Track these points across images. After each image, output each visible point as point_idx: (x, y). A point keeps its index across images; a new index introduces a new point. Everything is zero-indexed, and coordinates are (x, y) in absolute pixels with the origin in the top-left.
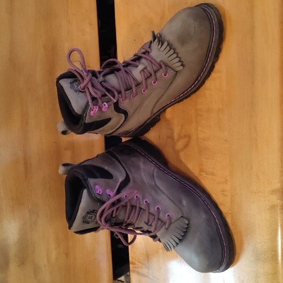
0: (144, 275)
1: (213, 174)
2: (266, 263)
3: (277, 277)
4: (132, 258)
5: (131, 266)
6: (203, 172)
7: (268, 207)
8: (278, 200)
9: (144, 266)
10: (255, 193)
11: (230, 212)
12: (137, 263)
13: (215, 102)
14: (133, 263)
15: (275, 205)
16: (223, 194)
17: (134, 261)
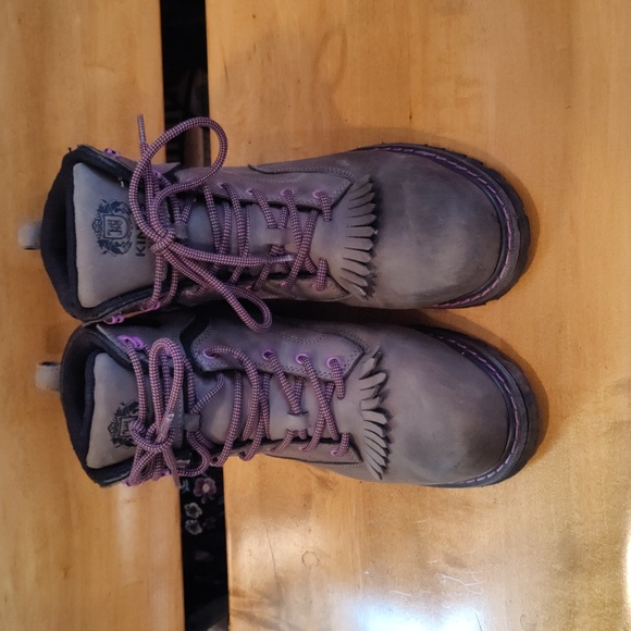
4: (236, 579)
5: (232, 600)
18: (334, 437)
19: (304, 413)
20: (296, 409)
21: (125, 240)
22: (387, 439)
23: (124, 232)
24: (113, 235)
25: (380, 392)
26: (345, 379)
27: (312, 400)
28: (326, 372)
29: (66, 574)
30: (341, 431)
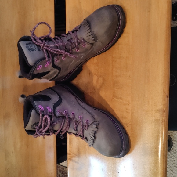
0: (76, 162)
1: (121, 99)
2: (151, 156)
3: (157, 165)
4: (69, 151)
5: (68, 156)
6: (115, 97)
7: (154, 121)
8: (160, 116)
9: (76, 156)
10: (146, 111)
11: (130, 123)
12: (72, 154)
13: (125, 52)
14: (70, 154)
15: (158, 120)
16: (127, 112)
17: (70, 153)
18: (82, 136)
19: (77, 130)
20: (75, 129)
21: (35, 48)
22: (94, 142)
23: (34, 47)
24: (31, 48)
25: (95, 132)
26: (88, 126)
27: (80, 128)
28: (85, 123)
29: (27, 147)
30: (84, 135)
